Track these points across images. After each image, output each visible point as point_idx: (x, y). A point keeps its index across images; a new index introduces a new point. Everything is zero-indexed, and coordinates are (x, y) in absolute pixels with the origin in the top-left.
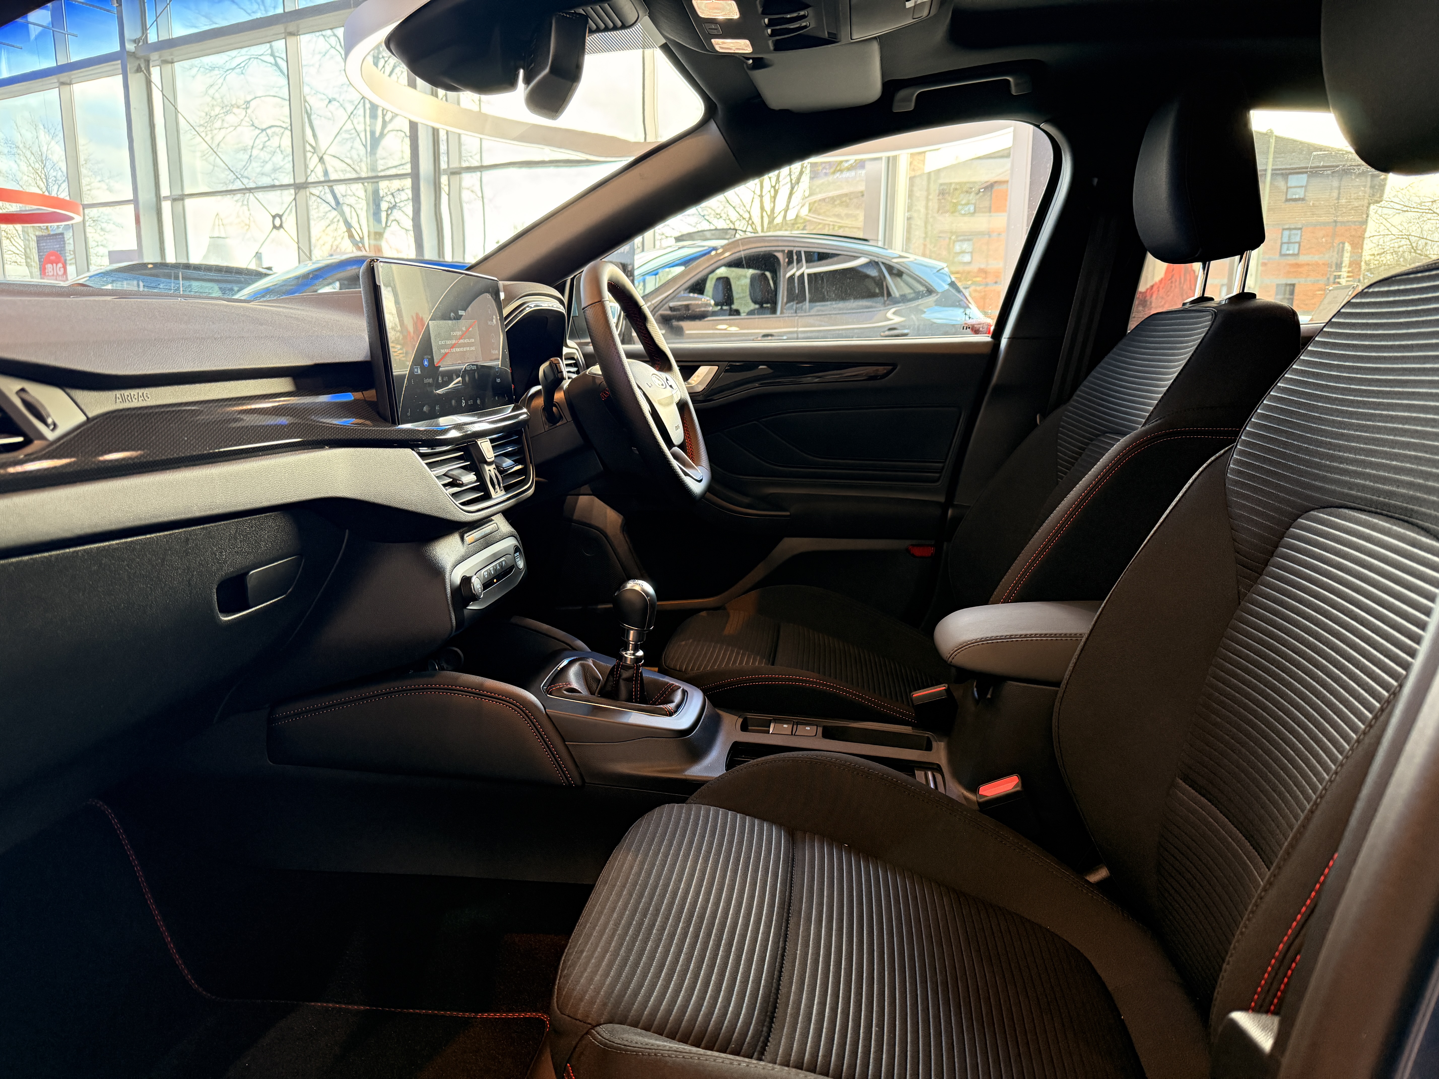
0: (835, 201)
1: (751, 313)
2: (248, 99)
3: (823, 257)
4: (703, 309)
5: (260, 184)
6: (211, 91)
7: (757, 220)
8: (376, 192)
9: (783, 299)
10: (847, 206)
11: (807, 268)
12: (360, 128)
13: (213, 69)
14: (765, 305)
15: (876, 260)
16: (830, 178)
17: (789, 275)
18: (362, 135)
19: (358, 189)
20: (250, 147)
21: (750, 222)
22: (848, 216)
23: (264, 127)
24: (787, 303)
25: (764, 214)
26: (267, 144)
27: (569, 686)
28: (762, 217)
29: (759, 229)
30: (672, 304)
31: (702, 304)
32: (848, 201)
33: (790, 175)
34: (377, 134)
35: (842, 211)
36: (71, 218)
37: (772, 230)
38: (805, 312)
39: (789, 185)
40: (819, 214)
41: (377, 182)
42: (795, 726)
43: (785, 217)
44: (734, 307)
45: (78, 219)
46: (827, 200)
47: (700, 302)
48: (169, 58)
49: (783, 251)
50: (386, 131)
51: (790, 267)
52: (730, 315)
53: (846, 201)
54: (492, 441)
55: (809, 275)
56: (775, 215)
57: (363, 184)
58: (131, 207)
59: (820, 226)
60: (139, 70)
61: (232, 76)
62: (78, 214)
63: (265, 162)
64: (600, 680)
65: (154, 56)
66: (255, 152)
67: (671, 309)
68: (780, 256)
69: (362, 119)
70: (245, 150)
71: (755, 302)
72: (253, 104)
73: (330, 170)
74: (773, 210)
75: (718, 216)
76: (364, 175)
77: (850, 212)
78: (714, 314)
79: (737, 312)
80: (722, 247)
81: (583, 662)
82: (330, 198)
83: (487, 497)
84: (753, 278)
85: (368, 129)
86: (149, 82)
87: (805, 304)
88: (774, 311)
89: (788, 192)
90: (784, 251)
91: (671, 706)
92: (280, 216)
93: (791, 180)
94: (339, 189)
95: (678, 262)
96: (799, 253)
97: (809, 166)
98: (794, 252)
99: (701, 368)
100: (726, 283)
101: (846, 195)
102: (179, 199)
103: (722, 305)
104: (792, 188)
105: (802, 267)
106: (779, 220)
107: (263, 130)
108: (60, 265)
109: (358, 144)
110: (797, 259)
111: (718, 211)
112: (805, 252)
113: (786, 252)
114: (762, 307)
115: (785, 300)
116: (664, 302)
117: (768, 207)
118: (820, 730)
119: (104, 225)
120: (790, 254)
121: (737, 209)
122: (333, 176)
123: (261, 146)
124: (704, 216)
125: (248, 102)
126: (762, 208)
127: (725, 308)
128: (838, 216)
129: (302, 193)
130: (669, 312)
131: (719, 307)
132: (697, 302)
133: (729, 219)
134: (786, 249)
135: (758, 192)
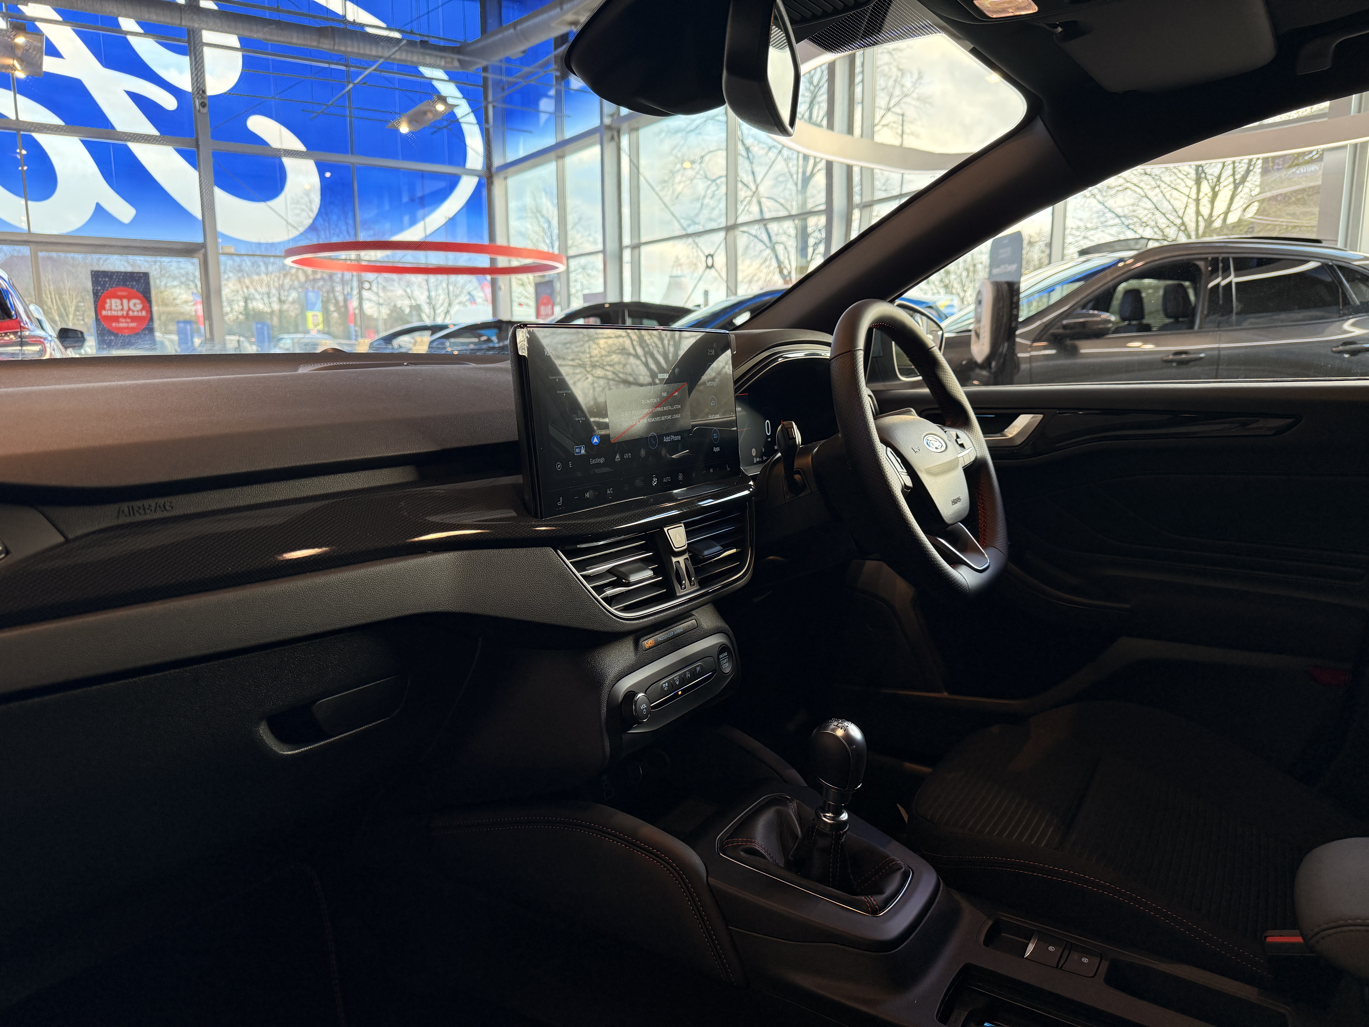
0: (1290, 198)
1: (1164, 328)
2: (703, 154)
3: (1264, 262)
4: (1101, 326)
5: (708, 228)
6: (675, 152)
7: (1191, 226)
8: (805, 228)
9: (1202, 312)
10: (1304, 204)
11: (1236, 276)
12: (794, 170)
13: (677, 131)
14: (1181, 319)
15: (1330, 264)
16: (1283, 174)
17: (1211, 285)
18: (795, 176)
19: (790, 227)
20: (701, 198)
21: (1183, 228)
22: (1305, 214)
23: (714, 178)
24: (1208, 315)
25: (1200, 218)
26: (716, 193)
27: (749, 845)
28: (1197, 222)
29: (1193, 234)
30: (1065, 322)
31: (1100, 321)
32: (1306, 198)
33: (1234, 175)
34: (808, 173)
35: (1299, 209)
36: (555, 268)
37: (1207, 235)
38: (1232, 325)
39: (1232, 186)
40: (1268, 215)
41: (806, 219)
42: (1066, 952)
43: (1225, 220)
44: (1145, 321)
45: (562, 268)
46: (1279, 198)
47: (1098, 319)
48: (636, 126)
49: (1205, 259)
50: (816, 170)
51: (1215, 275)
52: (1138, 331)
53: (1303, 198)
54: (686, 525)
55: (1237, 284)
56: (1213, 219)
57: (794, 220)
58: (601, 256)
59: (1269, 227)
60: (612, 138)
61: (692, 137)
62: (562, 263)
63: (713, 209)
64: (797, 837)
65: (625, 126)
66: (707, 200)
67: (1065, 327)
68: (1201, 264)
69: (795, 162)
70: (698, 199)
71: (1168, 316)
72: (707, 158)
73: (765, 209)
74: (1211, 215)
75: (1144, 225)
76: (794, 212)
77: (1309, 210)
78: (1117, 331)
79: (1147, 328)
80: (1131, 258)
81: (780, 808)
82: (765, 237)
83: (671, 595)
84: (1167, 290)
85: (801, 170)
86: (619, 149)
87: (1231, 317)
88: (1191, 326)
89: (1230, 193)
90: (1207, 258)
91: (875, 900)
92: (712, 256)
93: (1235, 180)
94: (773, 227)
95: (1078, 277)
96: (1226, 261)
97: (1260, 162)
98: (1220, 258)
99: (1022, 416)
100: (1135, 296)
101: (1303, 190)
102: (636, 247)
103: (1129, 319)
104: (1236, 188)
105: (1229, 275)
106: (1218, 224)
107: (714, 181)
108: (550, 307)
109: (791, 185)
110: (1223, 267)
111: (1145, 219)
112: (1234, 259)
113: (1210, 259)
114: (1177, 321)
115: (1205, 312)
116: (1055, 322)
117: (1205, 211)
118: (1105, 965)
119: (589, 272)
120: (1215, 262)
121: (1168, 216)
122: (767, 215)
123: (710, 196)
124: (1127, 226)
125: (702, 157)
126: (1198, 213)
127: (1134, 322)
128: (1293, 215)
129: (731, 234)
130: (1061, 331)
131: (1126, 323)
132: (1095, 319)
133: (1158, 227)
134: (1210, 257)
135: (1193, 195)
